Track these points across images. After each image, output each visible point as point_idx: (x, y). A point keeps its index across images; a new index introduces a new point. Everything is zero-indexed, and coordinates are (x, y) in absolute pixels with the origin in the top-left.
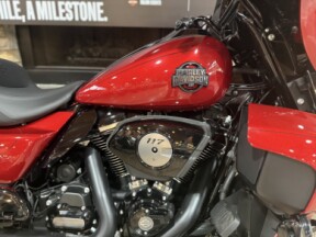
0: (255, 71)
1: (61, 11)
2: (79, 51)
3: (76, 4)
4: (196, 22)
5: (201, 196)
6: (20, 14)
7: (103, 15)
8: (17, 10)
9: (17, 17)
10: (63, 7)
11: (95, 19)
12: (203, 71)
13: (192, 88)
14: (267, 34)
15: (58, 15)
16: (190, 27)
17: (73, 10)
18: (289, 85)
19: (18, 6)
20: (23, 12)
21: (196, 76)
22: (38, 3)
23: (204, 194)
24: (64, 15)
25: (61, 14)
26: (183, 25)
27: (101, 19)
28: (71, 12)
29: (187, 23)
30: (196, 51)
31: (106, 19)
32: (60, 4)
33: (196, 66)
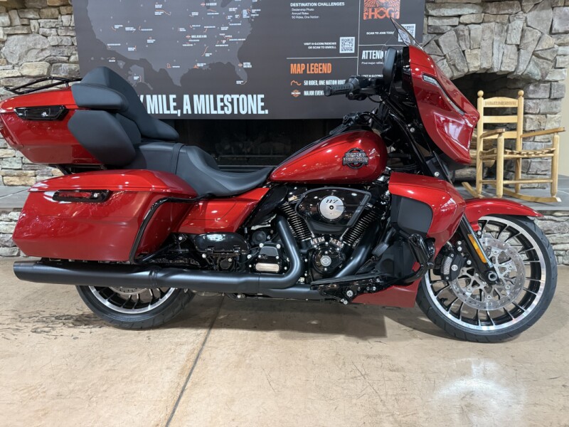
0: (407, 155)
1: (220, 104)
2: (227, 147)
3: (235, 97)
4: (362, 117)
5: (366, 248)
6: (175, 108)
7: (263, 108)
8: (173, 104)
9: (173, 112)
10: (222, 100)
11: (255, 112)
12: (364, 154)
13: (357, 166)
14: (410, 128)
15: (216, 108)
16: (356, 121)
17: (232, 103)
18: (428, 162)
19: (174, 100)
20: (179, 106)
21: (359, 157)
22: (196, 97)
23: (369, 248)
24: (222, 108)
25: (219, 108)
26: (351, 120)
27: (261, 112)
28: (230, 105)
29: (354, 118)
30: (360, 141)
31: (267, 112)
32: (219, 97)
33: (359, 151)
